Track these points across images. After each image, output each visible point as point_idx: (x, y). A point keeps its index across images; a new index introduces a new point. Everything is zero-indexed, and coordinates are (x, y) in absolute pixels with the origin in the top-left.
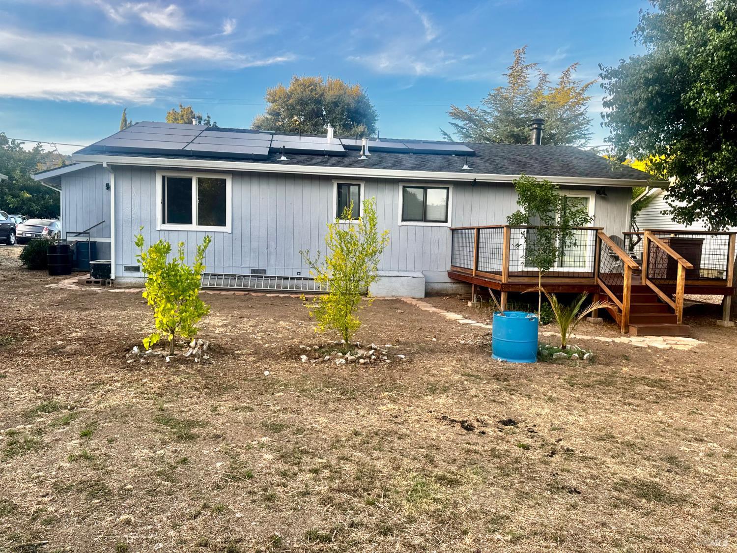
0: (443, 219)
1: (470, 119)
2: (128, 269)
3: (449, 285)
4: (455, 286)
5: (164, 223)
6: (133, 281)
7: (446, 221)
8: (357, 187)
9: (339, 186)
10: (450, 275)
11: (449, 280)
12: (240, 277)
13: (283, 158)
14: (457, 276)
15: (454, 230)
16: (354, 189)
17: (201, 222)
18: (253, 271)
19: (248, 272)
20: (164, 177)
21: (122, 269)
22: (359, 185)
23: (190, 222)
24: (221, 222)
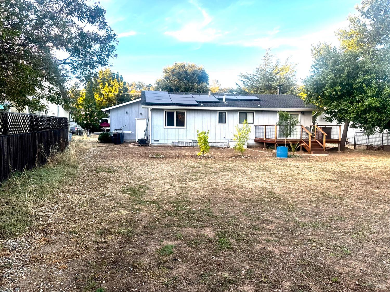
0: (252, 122)
1: (248, 78)
2: (155, 141)
3: (254, 144)
4: (256, 144)
5: (166, 126)
6: (157, 144)
7: (253, 123)
8: (225, 113)
9: (219, 113)
10: (255, 140)
11: (254, 142)
12: (190, 142)
13: (202, 104)
14: (257, 141)
15: (255, 126)
16: (224, 114)
17: (177, 126)
18: (193, 141)
19: (191, 141)
20: (166, 112)
21: (153, 141)
22: (225, 112)
23: (174, 125)
24: (183, 125)
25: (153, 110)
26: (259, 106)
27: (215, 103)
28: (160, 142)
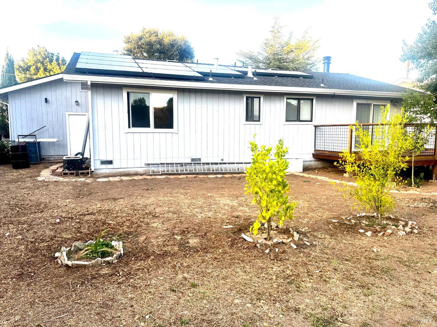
0: (309, 119)
2: (103, 162)
3: (313, 163)
4: (316, 163)
5: (129, 127)
6: (108, 171)
7: (311, 121)
8: (258, 99)
9: (247, 98)
10: (314, 155)
11: (313, 159)
12: (186, 164)
13: (211, 79)
14: (319, 156)
15: (316, 127)
16: (256, 101)
17: (156, 126)
18: (193, 160)
19: (189, 161)
20: (128, 93)
21: (98, 163)
22: (260, 98)
23: (149, 126)
24: (170, 125)
25: (95, 86)
26: (322, 85)
27: (235, 77)
28: (116, 164)
